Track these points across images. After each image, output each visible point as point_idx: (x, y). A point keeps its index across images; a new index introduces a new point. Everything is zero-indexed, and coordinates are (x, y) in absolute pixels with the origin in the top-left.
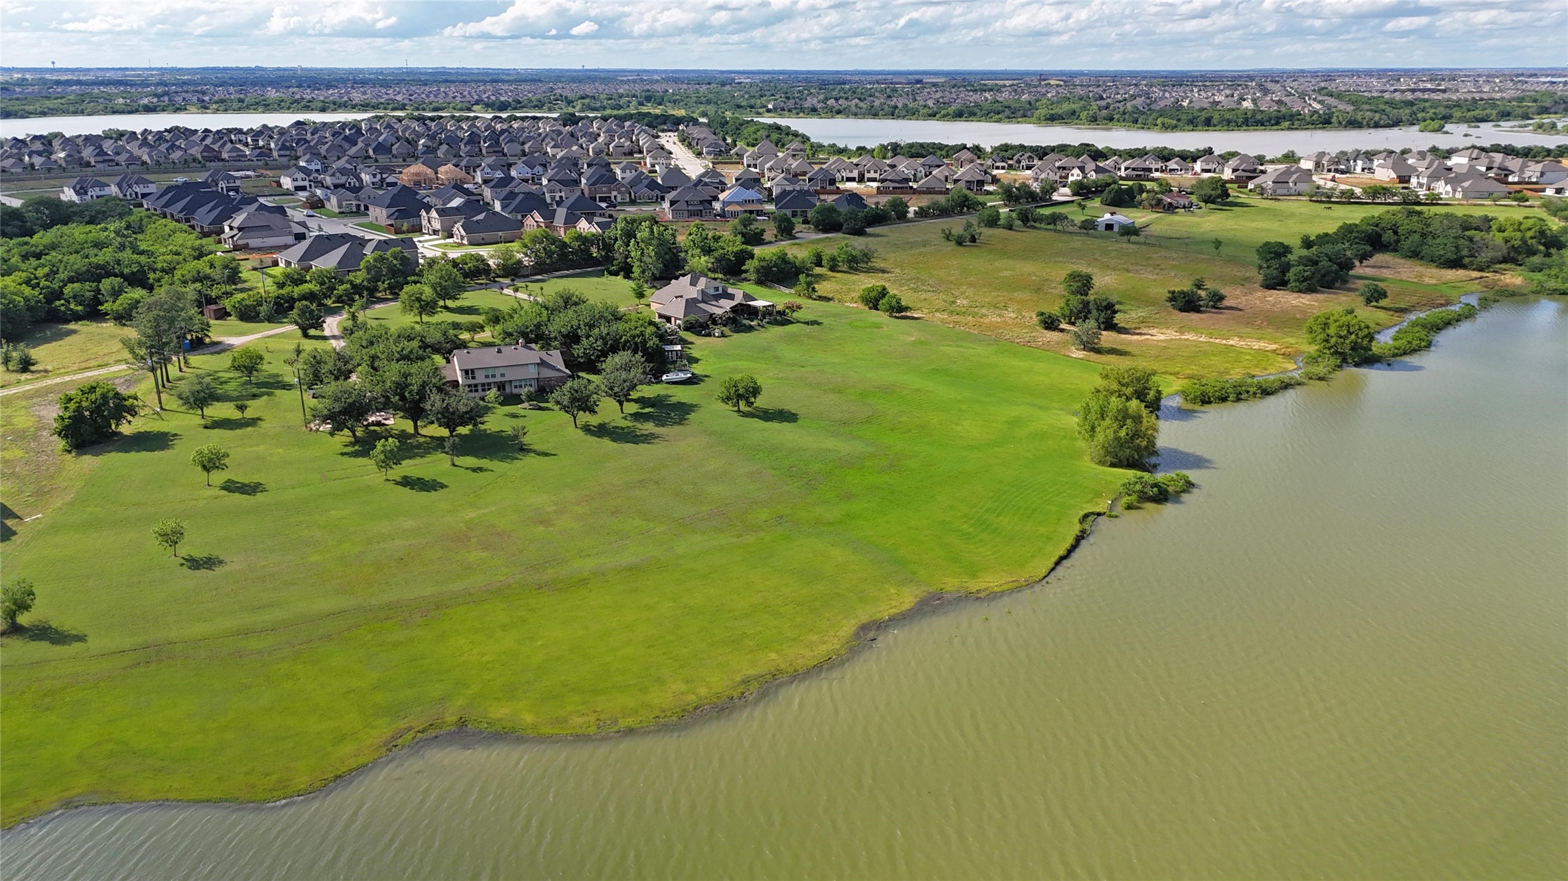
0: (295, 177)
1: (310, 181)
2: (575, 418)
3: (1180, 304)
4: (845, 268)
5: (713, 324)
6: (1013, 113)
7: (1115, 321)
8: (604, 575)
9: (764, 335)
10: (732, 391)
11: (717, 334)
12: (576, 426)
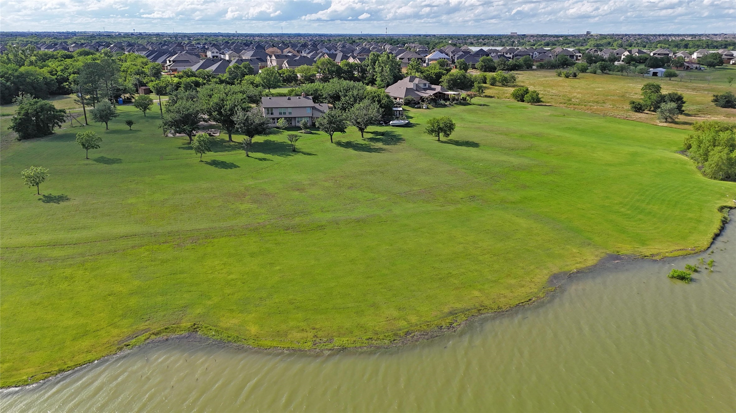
3: (723, 102)
4: (500, 84)
5: (422, 102)
6: (575, 44)
7: (683, 108)
8: (337, 224)
9: (454, 109)
10: (436, 126)
11: (424, 107)
12: (332, 142)
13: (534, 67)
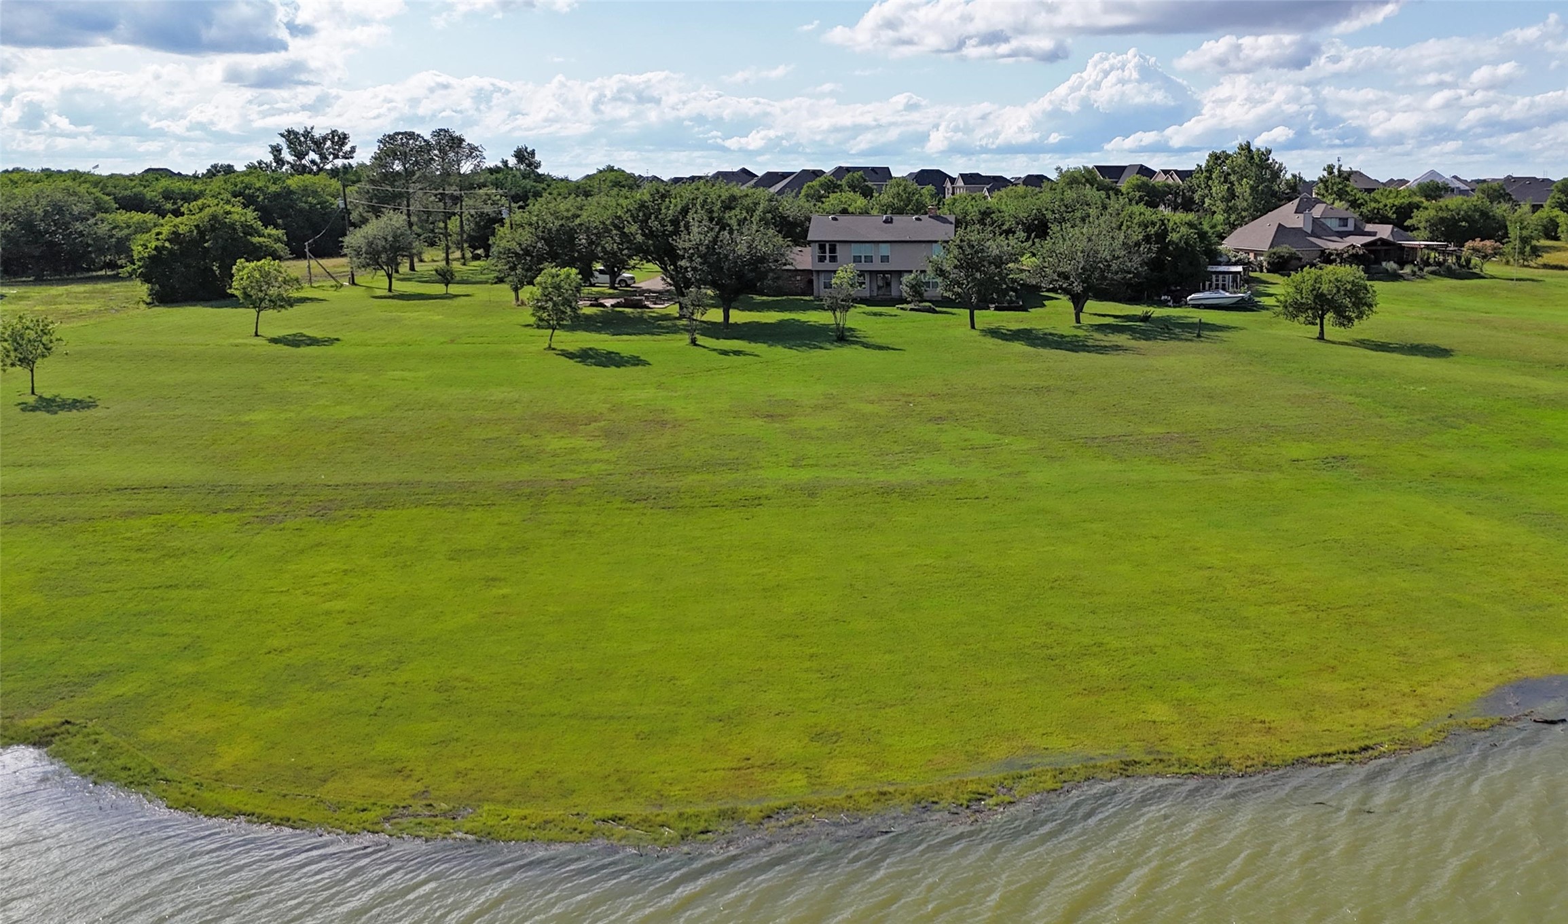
2: (977, 316)
12: (973, 327)
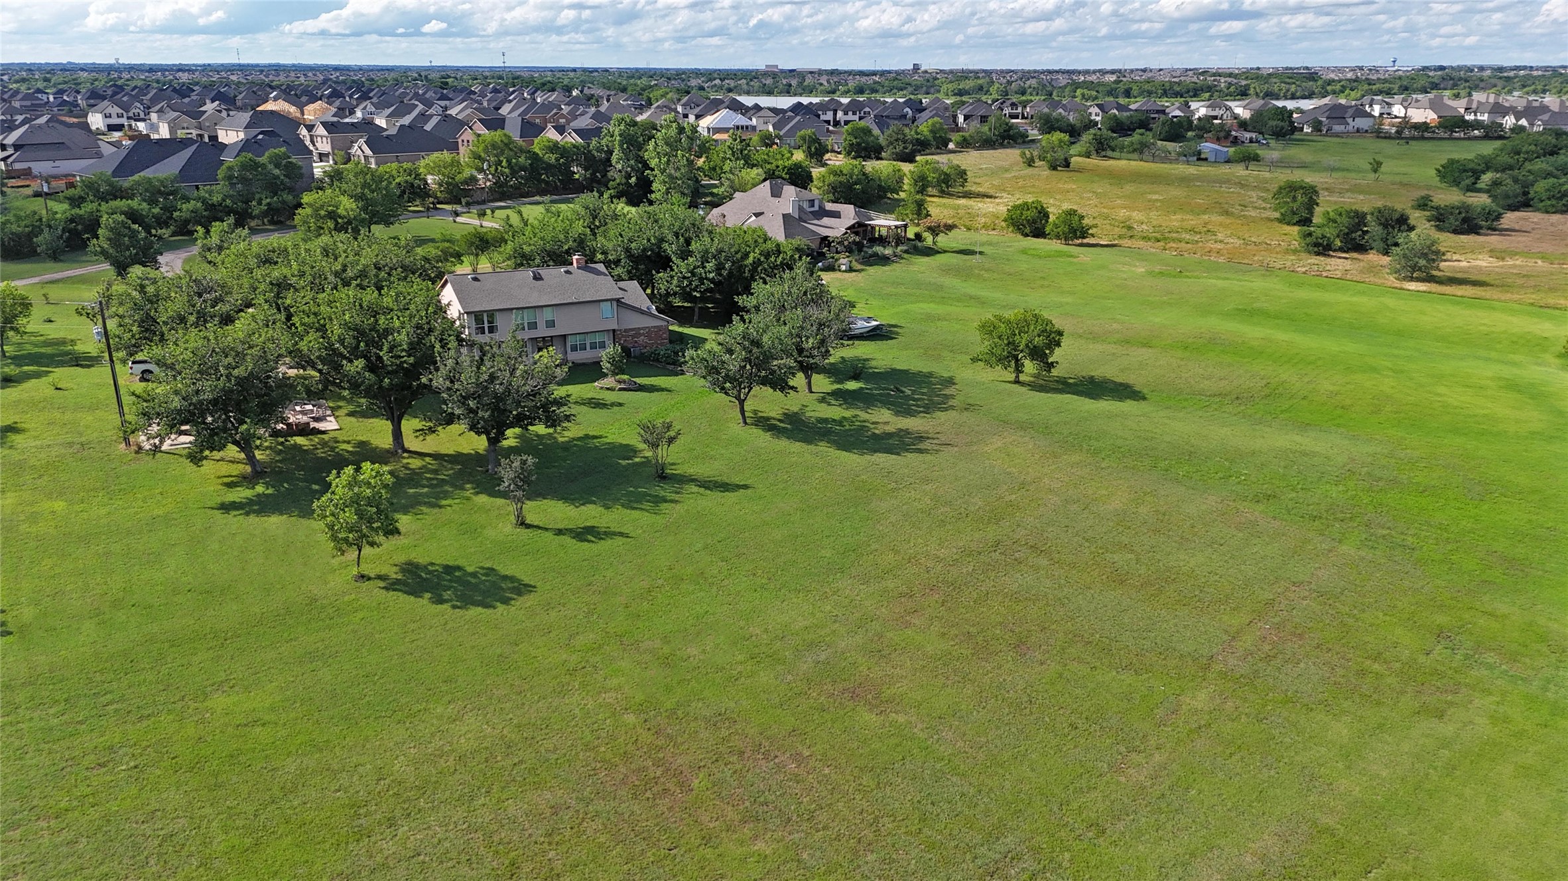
0: (107, 111)
1: (129, 118)
2: (742, 402)
3: (1453, 221)
5: (831, 251)
9: (910, 268)
11: (843, 268)
12: (745, 421)
13: (951, 146)
